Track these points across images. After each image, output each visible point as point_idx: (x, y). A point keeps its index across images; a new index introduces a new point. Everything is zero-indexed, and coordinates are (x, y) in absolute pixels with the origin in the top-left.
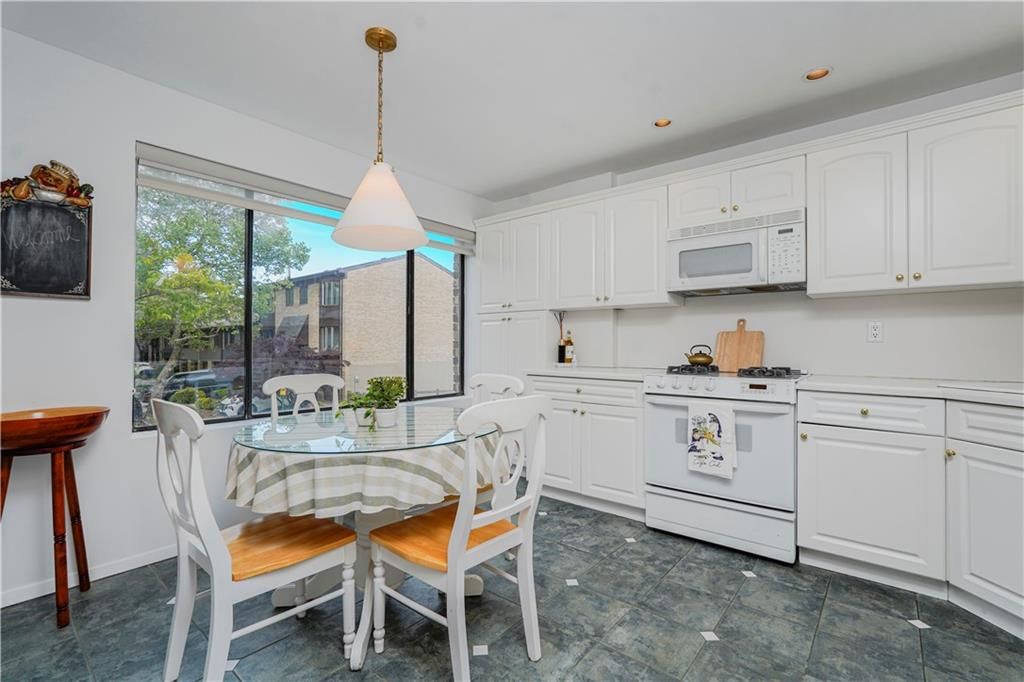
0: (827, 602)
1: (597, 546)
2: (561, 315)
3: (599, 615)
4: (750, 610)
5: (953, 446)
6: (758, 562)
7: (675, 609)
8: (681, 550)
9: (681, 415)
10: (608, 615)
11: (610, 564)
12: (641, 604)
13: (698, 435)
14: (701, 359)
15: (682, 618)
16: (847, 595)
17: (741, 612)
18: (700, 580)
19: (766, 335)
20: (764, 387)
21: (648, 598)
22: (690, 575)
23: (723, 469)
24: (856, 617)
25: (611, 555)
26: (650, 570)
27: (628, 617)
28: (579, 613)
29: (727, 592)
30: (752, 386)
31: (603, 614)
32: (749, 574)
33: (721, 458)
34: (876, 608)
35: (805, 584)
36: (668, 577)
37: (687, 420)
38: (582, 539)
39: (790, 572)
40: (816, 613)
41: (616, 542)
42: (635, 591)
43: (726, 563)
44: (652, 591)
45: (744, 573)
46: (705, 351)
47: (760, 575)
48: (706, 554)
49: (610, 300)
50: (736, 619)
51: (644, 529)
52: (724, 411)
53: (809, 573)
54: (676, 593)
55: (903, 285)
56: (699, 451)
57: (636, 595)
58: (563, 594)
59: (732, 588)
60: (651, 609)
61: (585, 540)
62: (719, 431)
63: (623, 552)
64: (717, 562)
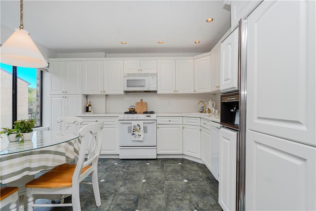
0: (164, 165)
1: (106, 168)
2: (87, 96)
3: (114, 186)
4: (151, 172)
5: (184, 126)
6: (149, 161)
7: (134, 177)
8: (130, 163)
9: (129, 125)
10: (117, 185)
11: (112, 172)
12: (125, 179)
13: (135, 130)
14: (132, 110)
15: (136, 179)
16: (168, 162)
17: (149, 173)
18: (137, 169)
19: (147, 103)
20: (150, 116)
21: (126, 177)
22: (135, 168)
23: (141, 139)
24: (170, 166)
25: (112, 170)
26: (124, 170)
27: (123, 184)
28: (108, 188)
29: (144, 169)
30: (147, 116)
31: (116, 186)
32: (148, 164)
33: (140, 136)
34: (173, 163)
35: (159, 162)
36: (130, 170)
37: (131, 127)
38: (101, 168)
39: (156, 161)
40: (163, 168)
41: (112, 166)
42: (122, 177)
43: (142, 163)
44: (127, 175)
45: (147, 164)
46: (133, 107)
47: (150, 163)
48: (137, 162)
49: (105, 92)
50: (148, 175)
51: (119, 160)
52: (141, 123)
53: (160, 160)
54: (133, 174)
55: (175, 93)
56: (135, 135)
57: (123, 178)
58: (101, 185)
59: (145, 168)
60: (128, 180)
61: (102, 168)
62: (140, 129)
63: (115, 168)
64: (140, 163)
